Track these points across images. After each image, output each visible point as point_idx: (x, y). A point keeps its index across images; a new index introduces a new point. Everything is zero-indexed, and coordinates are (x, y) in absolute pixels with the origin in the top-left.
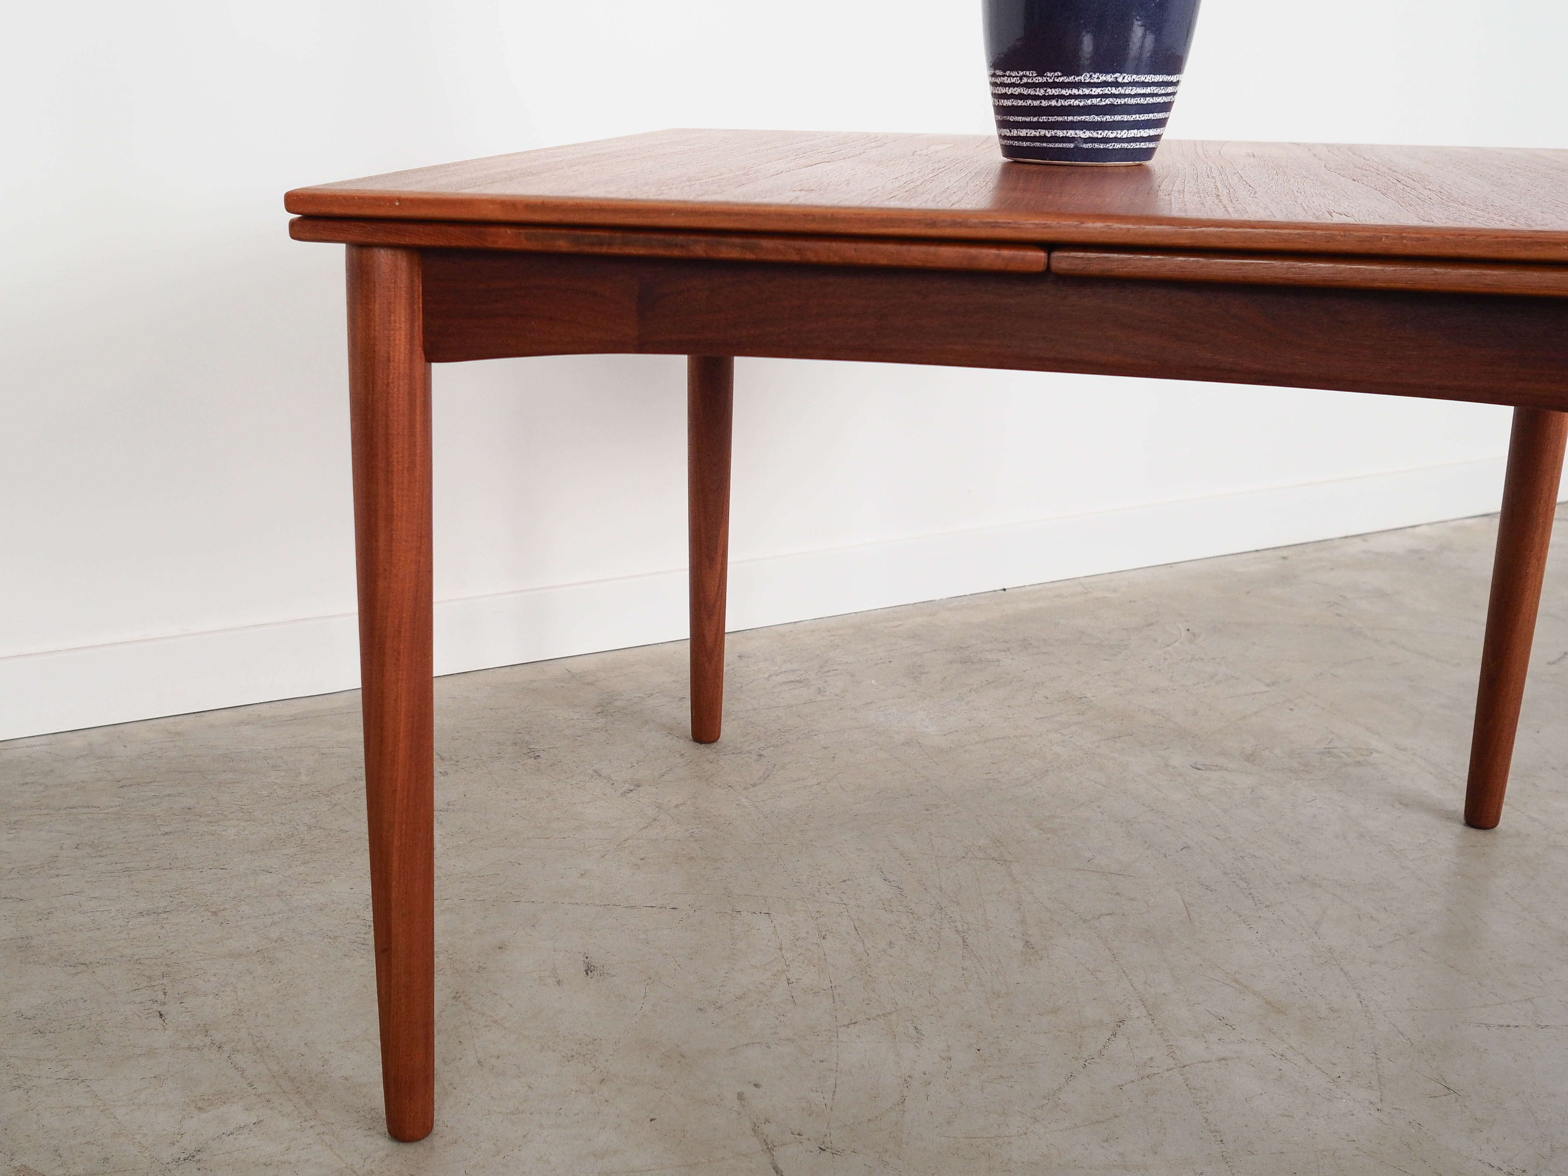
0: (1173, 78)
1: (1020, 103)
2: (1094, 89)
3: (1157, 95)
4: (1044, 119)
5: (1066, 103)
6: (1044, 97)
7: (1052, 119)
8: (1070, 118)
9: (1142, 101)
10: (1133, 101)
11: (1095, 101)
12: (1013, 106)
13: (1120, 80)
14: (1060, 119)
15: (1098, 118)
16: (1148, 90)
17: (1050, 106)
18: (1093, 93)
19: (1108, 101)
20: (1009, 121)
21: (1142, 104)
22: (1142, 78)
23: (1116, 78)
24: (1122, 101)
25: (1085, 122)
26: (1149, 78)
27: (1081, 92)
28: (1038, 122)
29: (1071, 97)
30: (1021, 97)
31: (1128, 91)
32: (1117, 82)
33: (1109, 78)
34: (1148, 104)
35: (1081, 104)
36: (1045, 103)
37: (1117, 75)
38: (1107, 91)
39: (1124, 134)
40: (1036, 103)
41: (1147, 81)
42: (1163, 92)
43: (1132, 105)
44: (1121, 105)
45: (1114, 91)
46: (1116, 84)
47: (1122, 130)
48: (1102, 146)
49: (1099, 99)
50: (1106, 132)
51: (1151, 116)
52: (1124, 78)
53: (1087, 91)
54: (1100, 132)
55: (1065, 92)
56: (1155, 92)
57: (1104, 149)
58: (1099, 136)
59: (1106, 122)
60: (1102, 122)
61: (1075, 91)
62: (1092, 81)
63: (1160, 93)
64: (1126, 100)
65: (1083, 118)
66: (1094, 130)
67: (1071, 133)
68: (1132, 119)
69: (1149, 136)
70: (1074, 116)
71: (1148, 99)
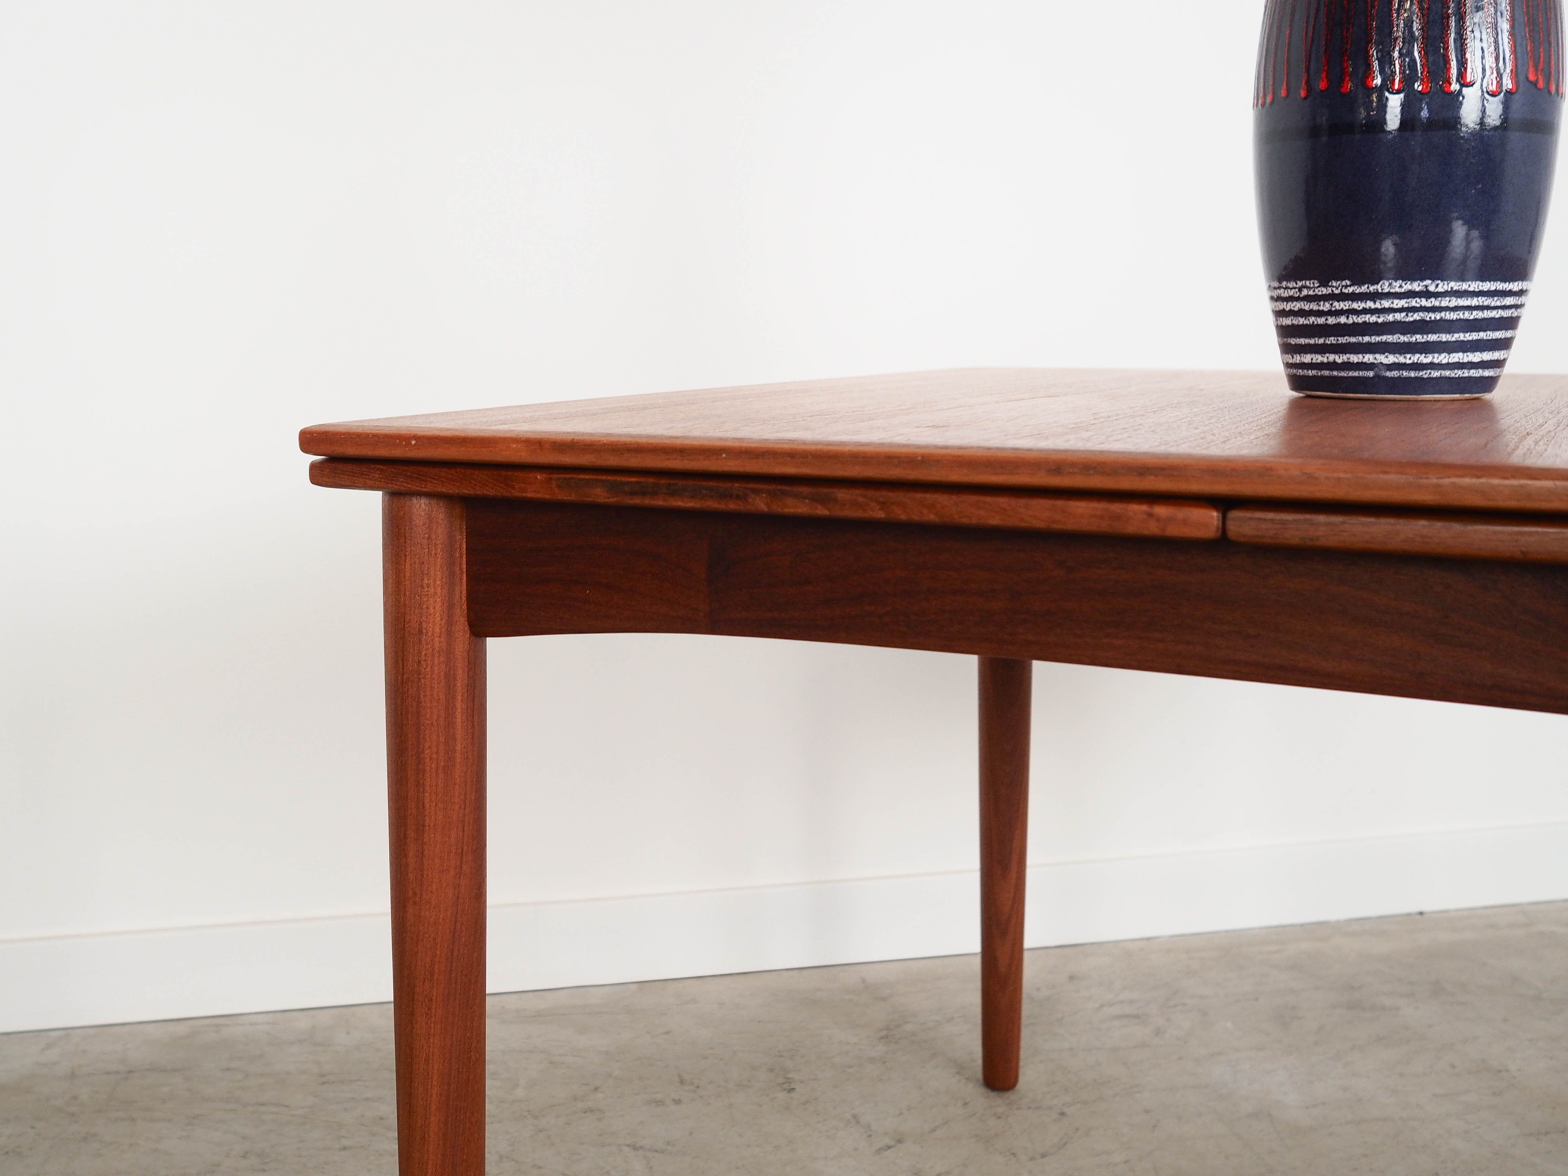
0: (1515, 286)
1: (1301, 321)
2: (1396, 301)
3: (1488, 308)
4: (1332, 340)
5: (1360, 319)
6: (1330, 313)
7: (1342, 340)
8: (1367, 339)
9: (1467, 315)
10: (1453, 316)
11: (1399, 316)
12: (1293, 325)
13: (1432, 288)
14: (1353, 340)
15: (1404, 339)
16: (1474, 302)
17: (1339, 324)
18: (1395, 306)
19: (1417, 316)
20: (1290, 344)
21: (1467, 320)
22: (1464, 286)
23: (1426, 286)
24: (1438, 316)
25: (1386, 343)
26: (1474, 286)
27: (1378, 305)
28: (1324, 345)
29: (1365, 311)
30: (1302, 313)
31: (1445, 303)
32: (1428, 291)
33: (1417, 286)
34: (1475, 320)
35: (1380, 320)
36: (1331, 320)
37: (1428, 282)
38: (1414, 302)
39: (1443, 358)
40: (1321, 321)
41: (1471, 289)
42: (1498, 304)
43: (1452, 321)
44: (1435, 321)
45: (1424, 302)
46: (1427, 294)
47: (1440, 353)
48: (1413, 374)
49: (1404, 314)
50: (1417, 356)
51: (1482, 335)
52: (1437, 286)
53: (1386, 304)
54: (1408, 356)
55: (1357, 305)
56: (1486, 304)
57: (1416, 378)
58: (1408, 362)
59: (1417, 343)
60: (1410, 343)
61: (1370, 304)
62: (1392, 291)
63: (1493, 304)
64: (1443, 314)
65: (1384, 338)
66: (1401, 354)
67: (1368, 358)
68: (1454, 339)
69: (1482, 362)
70: (1371, 335)
71: (1475, 313)
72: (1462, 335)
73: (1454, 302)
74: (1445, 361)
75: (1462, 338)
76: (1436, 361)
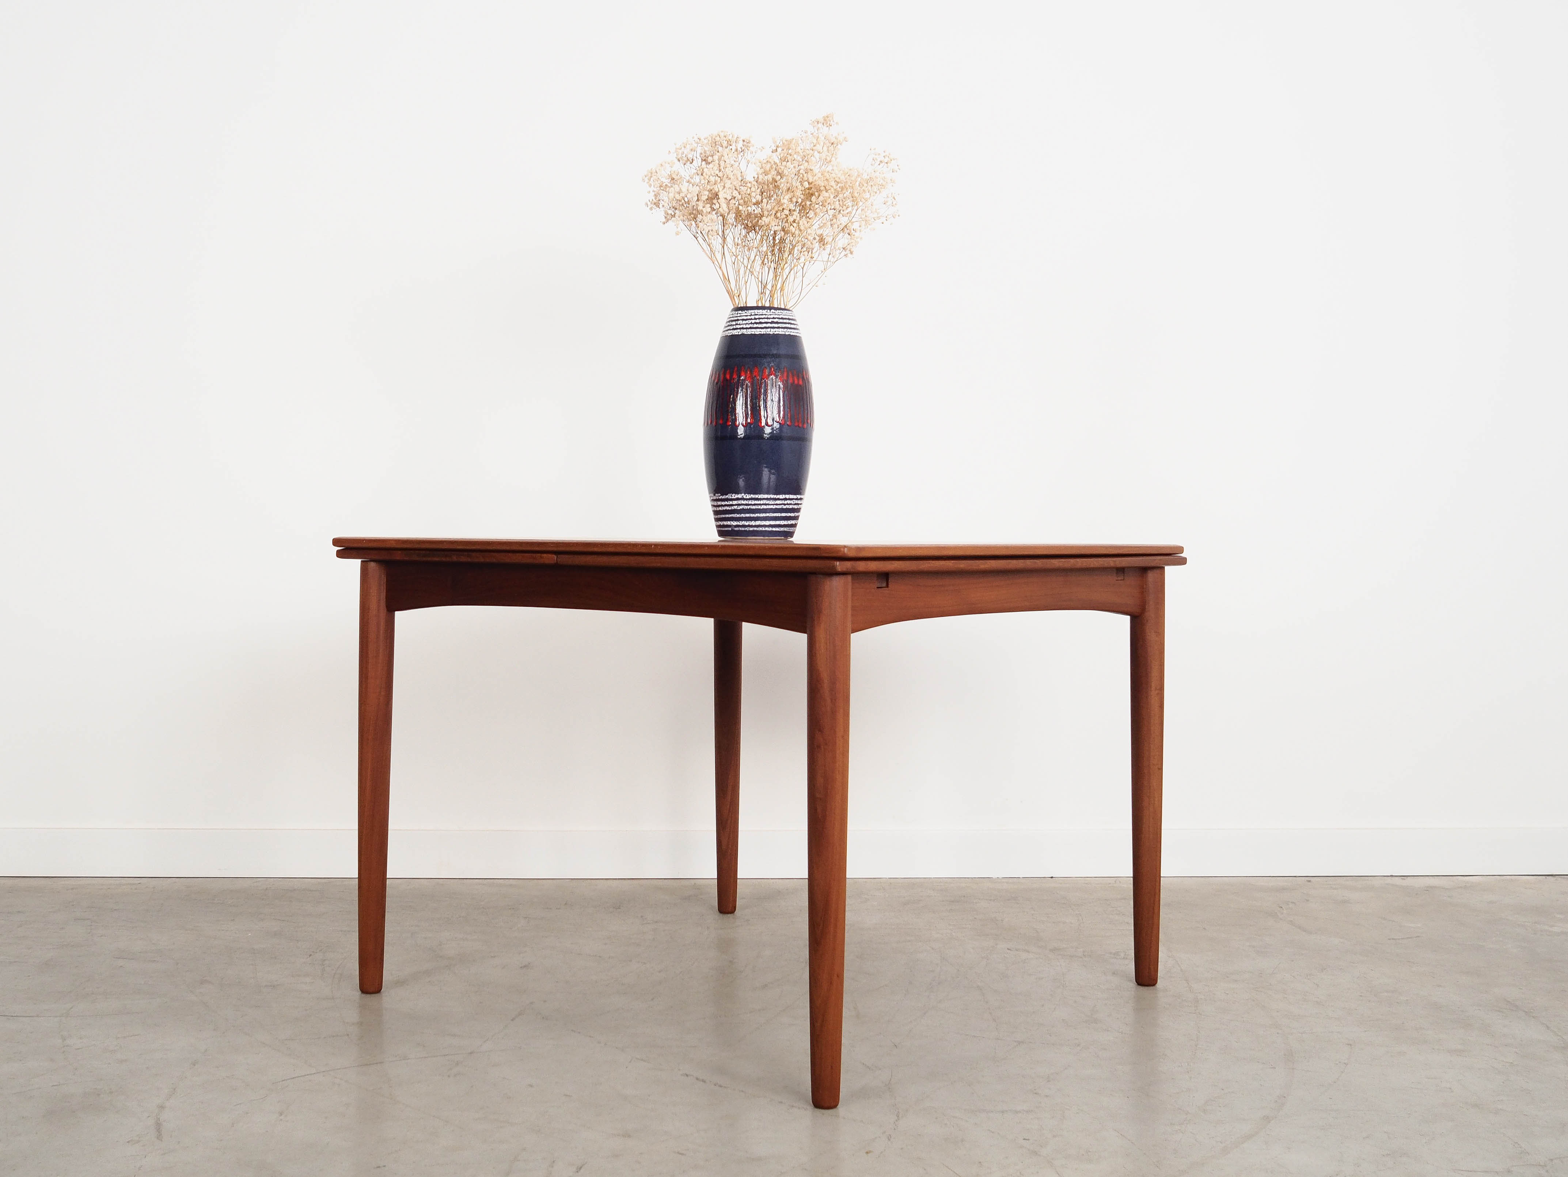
3: (768, 504)
5: (725, 508)
8: (727, 516)
10: (754, 507)
11: (736, 507)
14: (724, 516)
15: (738, 516)
19: (741, 507)
25: (734, 517)
27: (728, 503)
29: (725, 505)
31: (750, 502)
34: (763, 509)
35: (730, 509)
37: (743, 495)
38: (740, 502)
39: (753, 523)
41: (760, 497)
44: (748, 509)
47: (751, 521)
48: (743, 529)
49: (737, 506)
50: (743, 522)
51: (768, 515)
52: (746, 496)
53: (731, 503)
54: (741, 522)
55: (723, 503)
56: (767, 503)
57: (744, 530)
58: (741, 524)
59: (742, 517)
60: (740, 517)
61: (726, 503)
62: (732, 498)
63: (770, 503)
64: (750, 506)
65: (732, 515)
66: (738, 521)
67: (729, 523)
68: (755, 516)
69: (770, 525)
70: (728, 514)
71: (763, 506)
72: (759, 514)
73: (753, 502)
74: (754, 524)
75: (759, 516)
76: (750, 524)
